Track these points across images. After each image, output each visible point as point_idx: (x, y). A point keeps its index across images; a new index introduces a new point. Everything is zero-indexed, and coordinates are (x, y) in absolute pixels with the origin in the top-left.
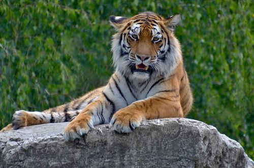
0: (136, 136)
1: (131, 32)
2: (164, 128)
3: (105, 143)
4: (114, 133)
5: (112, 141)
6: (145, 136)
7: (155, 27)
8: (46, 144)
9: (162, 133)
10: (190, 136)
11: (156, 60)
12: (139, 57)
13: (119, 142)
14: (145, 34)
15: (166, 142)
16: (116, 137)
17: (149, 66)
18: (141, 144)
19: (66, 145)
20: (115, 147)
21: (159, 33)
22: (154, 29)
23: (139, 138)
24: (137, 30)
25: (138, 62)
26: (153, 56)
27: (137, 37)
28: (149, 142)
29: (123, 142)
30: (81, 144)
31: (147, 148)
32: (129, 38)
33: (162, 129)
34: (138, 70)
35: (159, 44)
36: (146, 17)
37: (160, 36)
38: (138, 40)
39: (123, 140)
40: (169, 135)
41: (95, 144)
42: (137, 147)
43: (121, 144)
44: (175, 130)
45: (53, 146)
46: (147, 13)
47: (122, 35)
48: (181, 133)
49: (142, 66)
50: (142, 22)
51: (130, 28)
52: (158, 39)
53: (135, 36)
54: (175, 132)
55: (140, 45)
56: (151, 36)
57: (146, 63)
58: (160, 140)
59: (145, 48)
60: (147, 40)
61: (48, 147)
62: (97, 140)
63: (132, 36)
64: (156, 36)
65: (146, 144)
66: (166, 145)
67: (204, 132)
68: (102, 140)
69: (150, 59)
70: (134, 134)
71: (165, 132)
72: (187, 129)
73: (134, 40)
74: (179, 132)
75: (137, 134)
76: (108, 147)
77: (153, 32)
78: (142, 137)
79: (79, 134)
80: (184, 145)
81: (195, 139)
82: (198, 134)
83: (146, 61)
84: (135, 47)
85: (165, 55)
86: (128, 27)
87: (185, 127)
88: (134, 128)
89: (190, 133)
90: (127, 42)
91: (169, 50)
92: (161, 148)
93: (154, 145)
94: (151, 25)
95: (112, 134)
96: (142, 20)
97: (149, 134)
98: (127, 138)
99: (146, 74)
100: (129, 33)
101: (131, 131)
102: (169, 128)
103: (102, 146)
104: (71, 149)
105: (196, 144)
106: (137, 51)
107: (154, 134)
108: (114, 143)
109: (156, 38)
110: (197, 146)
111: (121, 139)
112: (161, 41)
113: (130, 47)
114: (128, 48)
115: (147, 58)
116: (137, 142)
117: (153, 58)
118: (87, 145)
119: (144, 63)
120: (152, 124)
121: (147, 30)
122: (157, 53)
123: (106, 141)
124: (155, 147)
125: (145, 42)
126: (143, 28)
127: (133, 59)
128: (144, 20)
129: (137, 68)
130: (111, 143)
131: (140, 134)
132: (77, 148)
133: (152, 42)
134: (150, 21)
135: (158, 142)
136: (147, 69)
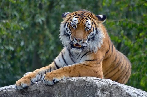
0: (58, 87)
1: (72, 23)
2: (75, 83)
3: (39, 92)
4: (45, 85)
5: (43, 90)
6: (64, 87)
7: (87, 20)
8: (5, 92)
9: (74, 86)
10: (92, 88)
11: (87, 41)
12: (76, 39)
13: (48, 91)
14: (81, 24)
15: (77, 92)
16: (46, 88)
17: (82, 45)
18: (62, 93)
19: (16, 93)
20: (45, 94)
21: (89, 25)
22: (87, 22)
23: (60, 89)
24: (76, 22)
25: (75, 42)
26: (85, 39)
27: (76, 26)
28: (66, 91)
29: (50, 91)
30: (25, 92)
31: (65, 95)
32: (70, 26)
33: (74, 84)
34: (75, 47)
35: (89, 31)
36: (82, 13)
37: (90, 26)
38: (76, 28)
39: (50, 90)
40: (79, 87)
41: (33, 92)
42: (59, 94)
43: (49, 93)
44: (82, 84)
45: (9, 93)
46: (83, 11)
47: (66, 23)
48: (86, 86)
49: (77, 44)
50: (78, 16)
51: (71, 20)
52: (89, 28)
53: (74, 25)
54: (82, 85)
55: (77, 32)
56: (85, 26)
57: (80, 43)
58: (73, 90)
59: (80, 34)
60: (82, 29)
61: (7, 93)
62: (34, 89)
63: (73, 25)
64: (88, 26)
65: (64, 93)
66: (77, 93)
67: (102, 86)
68: (37, 90)
69: (83, 41)
70: (57, 86)
71: (77, 85)
72: (90, 83)
73: (74, 28)
74: (85, 85)
75: (59, 86)
76: (41, 94)
77: (86, 24)
78: (62, 88)
79: (22, 87)
80: (88, 93)
81: (94, 90)
82: (97, 87)
83: (81, 42)
84: (74, 32)
85: (94, 36)
86: (70, 19)
87: (89, 82)
88: (55, 82)
89: (92, 86)
90: (69, 28)
91: (97, 33)
92: (74, 95)
93: (70, 93)
94: (85, 19)
95: (43, 86)
96: (78, 15)
97: (66, 86)
98: (52, 88)
99: (80, 50)
100: (71, 23)
101: (54, 84)
102: (79, 83)
103: (37, 93)
104: (19, 95)
105: (95, 93)
106: (75, 35)
107: (69, 86)
108: (44, 92)
109: (88, 28)
110: (95, 94)
111: (48, 89)
112: (90, 29)
113: (71, 32)
114: (70, 32)
115: (81, 40)
116: (59, 91)
117: (85, 40)
118: (28, 93)
119: (79, 43)
120: (68, 80)
121: (82, 22)
122: (88, 37)
123: (39, 90)
124: (70, 94)
125: (80, 30)
126: (80, 21)
127: (72, 40)
128: (80, 15)
129: (74, 45)
130: (43, 92)
131: (61, 86)
132: (23, 94)
133: (85, 30)
134: (85, 16)
135: (72, 92)
136: (80, 47)
